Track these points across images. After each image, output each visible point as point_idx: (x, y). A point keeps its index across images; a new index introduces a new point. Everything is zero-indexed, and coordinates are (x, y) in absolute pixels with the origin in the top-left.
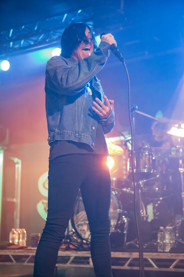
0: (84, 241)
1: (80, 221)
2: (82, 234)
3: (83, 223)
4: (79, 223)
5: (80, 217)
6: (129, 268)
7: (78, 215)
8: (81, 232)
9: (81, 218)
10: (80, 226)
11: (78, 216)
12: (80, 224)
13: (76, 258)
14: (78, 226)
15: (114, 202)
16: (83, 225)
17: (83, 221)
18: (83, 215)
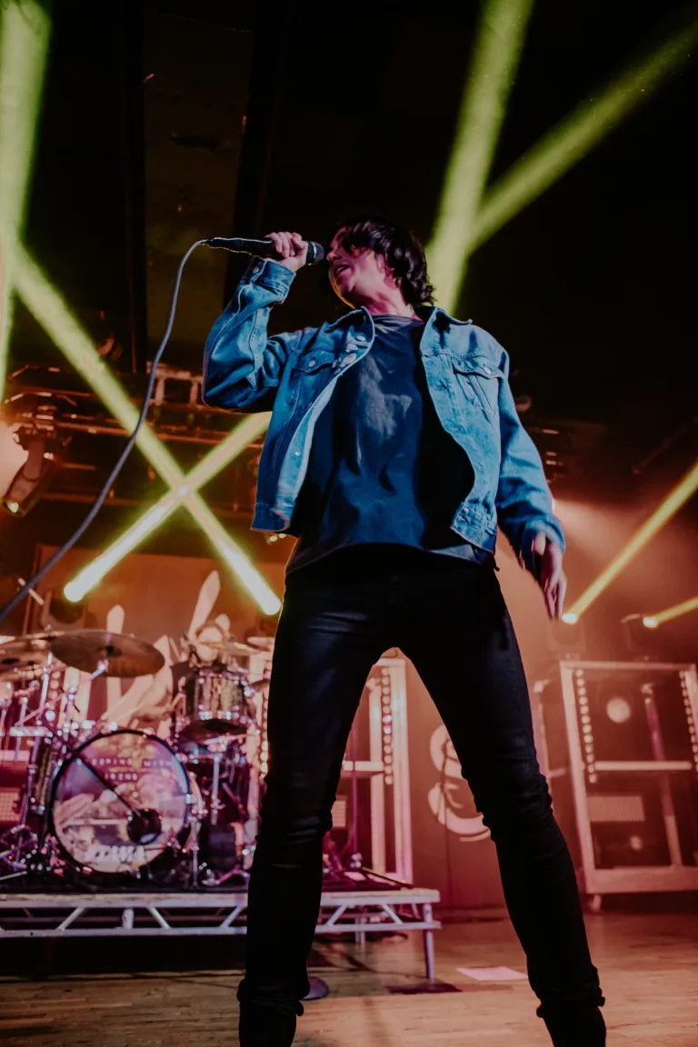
0: (85, 868)
1: (72, 819)
2: (76, 850)
3: (81, 822)
4: (71, 822)
5: (73, 809)
6: (232, 931)
7: (66, 803)
8: (74, 845)
9: (78, 811)
10: (71, 831)
11: (69, 806)
12: (70, 827)
13: (90, 912)
14: (65, 831)
15: (175, 777)
16: (81, 828)
17: (82, 818)
18: (82, 803)
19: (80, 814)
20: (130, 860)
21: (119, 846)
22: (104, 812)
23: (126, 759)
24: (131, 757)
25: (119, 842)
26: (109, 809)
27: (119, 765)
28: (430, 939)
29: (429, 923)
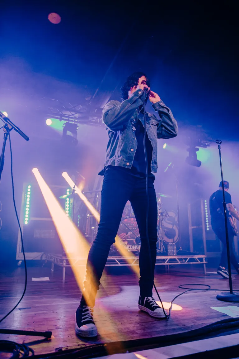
17: (124, 239)
18: (124, 235)
19: (123, 238)
20: (137, 248)
21: (134, 246)
22: (129, 237)
23: (133, 224)
24: (134, 224)
25: (134, 245)
26: (130, 237)
27: (131, 226)
28: (205, 265)
29: (204, 262)
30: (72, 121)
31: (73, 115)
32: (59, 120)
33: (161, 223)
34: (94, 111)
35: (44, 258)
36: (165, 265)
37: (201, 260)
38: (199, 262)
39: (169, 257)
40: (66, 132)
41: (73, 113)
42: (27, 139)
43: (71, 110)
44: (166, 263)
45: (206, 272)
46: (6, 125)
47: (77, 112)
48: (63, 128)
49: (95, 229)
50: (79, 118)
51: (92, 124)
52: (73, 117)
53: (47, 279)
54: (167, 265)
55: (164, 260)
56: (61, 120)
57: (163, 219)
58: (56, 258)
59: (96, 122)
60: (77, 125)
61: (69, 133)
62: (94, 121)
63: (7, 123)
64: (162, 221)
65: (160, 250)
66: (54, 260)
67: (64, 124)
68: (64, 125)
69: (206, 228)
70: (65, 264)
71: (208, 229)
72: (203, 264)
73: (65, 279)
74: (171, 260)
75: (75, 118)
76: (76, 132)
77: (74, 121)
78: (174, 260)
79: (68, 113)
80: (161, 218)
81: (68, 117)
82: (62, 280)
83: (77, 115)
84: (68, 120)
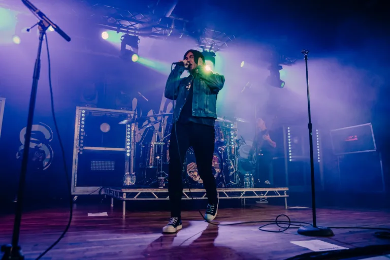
1: (191, 169)
2: (193, 178)
10: (191, 173)
11: (189, 166)
17: (194, 169)
28: (286, 199)
29: (286, 195)
30: (132, 33)
31: (132, 25)
32: (116, 32)
33: (237, 152)
34: (158, 21)
35: (102, 193)
36: (241, 199)
37: (282, 193)
38: (280, 196)
39: (245, 190)
40: (125, 46)
41: (133, 23)
42: (68, 39)
43: (129, 20)
44: (241, 197)
45: (287, 207)
46: (41, 21)
47: (138, 22)
48: (121, 41)
49: (160, 158)
50: (140, 29)
51: (156, 36)
52: (133, 28)
53: (105, 214)
54: (243, 199)
55: (239, 194)
56: (118, 32)
57: (238, 148)
58: (116, 192)
59: (161, 34)
60: (138, 37)
61: (128, 47)
62: (158, 32)
63: (43, 20)
64: (238, 151)
65: (236, 182)
66: (113, 194)
67: (122, 36)
68: (123, 38)
69: (289, 159)
70: (125, 197)
71: (290, 160)
72: (284, 198)
73: (126, 214)
74: (247, 194)
75: (136, 29)
76: (137, 46)
77: (135, 33)
78: (251, 193)
79: (127, 23)
80: (236, 146)
81: (127, 28)
82: (122, 215)
83: (138, 26)
84: (127, 32)
